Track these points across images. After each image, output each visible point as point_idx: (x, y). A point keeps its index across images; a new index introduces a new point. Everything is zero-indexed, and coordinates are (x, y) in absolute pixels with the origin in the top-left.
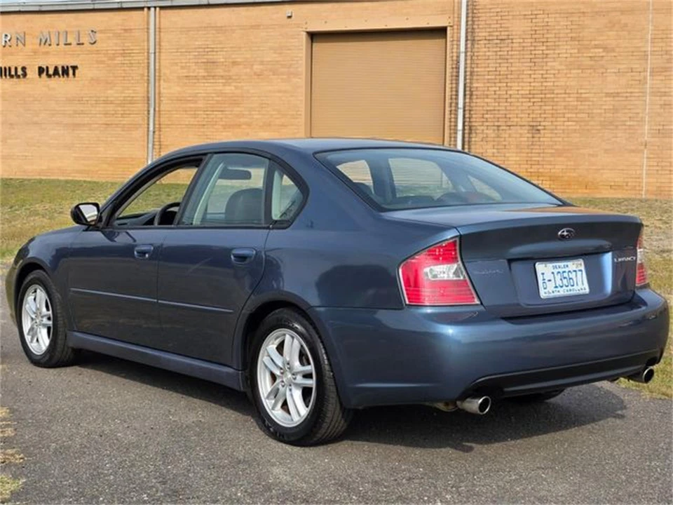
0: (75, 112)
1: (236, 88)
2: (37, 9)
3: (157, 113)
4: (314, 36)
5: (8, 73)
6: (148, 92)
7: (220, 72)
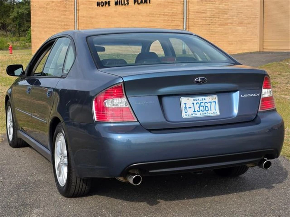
3: (187, 20)
5: (120, 3)
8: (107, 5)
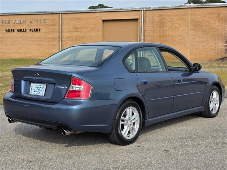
0: (40, 41)
1: (83, 34)
2: (29, 14)
3: (62, 41)
4: (103, 21)
5: (21, 31)
6: (60, 35)
7: (79, 30)
8: (12, 31)
